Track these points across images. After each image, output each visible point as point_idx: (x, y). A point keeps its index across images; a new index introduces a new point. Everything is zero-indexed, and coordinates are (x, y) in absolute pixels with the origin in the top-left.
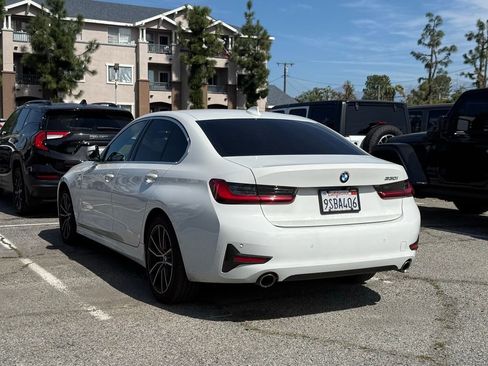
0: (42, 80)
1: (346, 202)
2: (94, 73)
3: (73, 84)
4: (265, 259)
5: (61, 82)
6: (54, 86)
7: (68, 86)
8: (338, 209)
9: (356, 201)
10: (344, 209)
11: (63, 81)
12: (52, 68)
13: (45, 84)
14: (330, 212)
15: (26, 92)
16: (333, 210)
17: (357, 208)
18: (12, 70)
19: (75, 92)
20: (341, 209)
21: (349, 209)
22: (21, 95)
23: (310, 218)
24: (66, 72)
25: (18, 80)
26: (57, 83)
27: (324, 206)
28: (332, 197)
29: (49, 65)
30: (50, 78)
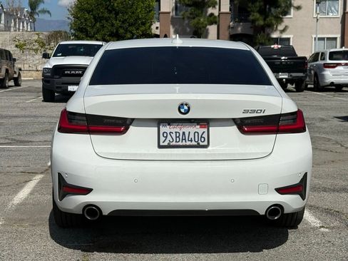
0: (251, 18)
1: (192, 136)
2: (298, 8)
3: (279, 20)
4: (86, 191)
5: (268, 19)
6: (261, 22)
7: (274, 22)
8: (180, 143)
9: (205, 135)
10: (188, 143)
11: (270, 18)
12: (260, 7)
13: (253, 21)
14: (169, 146)
15: (239, 30)
16: (174, 143)
17: (206, 143)
18: (228, 10)
19: (281, 27)
20: (184, 143)
21: (194, 143)
22: (234, 33)
23: (143, 151)
24: (273, 10)
25: (233, 19)
26: (265, 20)
27: (162, 139)
28: (174, 130)
29: (258, 4)
30: (257, 15)
